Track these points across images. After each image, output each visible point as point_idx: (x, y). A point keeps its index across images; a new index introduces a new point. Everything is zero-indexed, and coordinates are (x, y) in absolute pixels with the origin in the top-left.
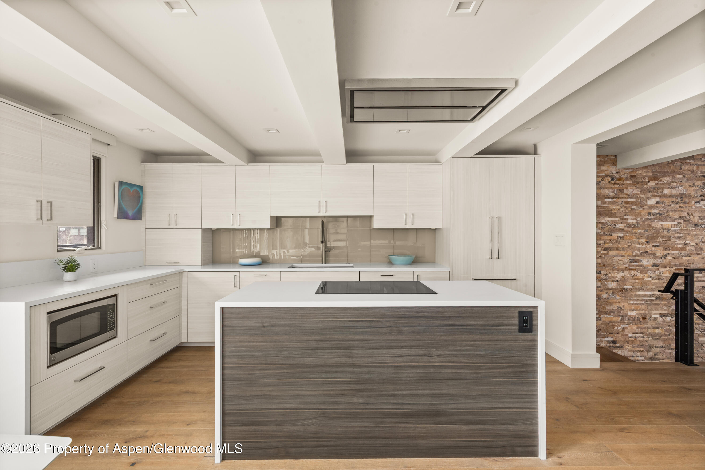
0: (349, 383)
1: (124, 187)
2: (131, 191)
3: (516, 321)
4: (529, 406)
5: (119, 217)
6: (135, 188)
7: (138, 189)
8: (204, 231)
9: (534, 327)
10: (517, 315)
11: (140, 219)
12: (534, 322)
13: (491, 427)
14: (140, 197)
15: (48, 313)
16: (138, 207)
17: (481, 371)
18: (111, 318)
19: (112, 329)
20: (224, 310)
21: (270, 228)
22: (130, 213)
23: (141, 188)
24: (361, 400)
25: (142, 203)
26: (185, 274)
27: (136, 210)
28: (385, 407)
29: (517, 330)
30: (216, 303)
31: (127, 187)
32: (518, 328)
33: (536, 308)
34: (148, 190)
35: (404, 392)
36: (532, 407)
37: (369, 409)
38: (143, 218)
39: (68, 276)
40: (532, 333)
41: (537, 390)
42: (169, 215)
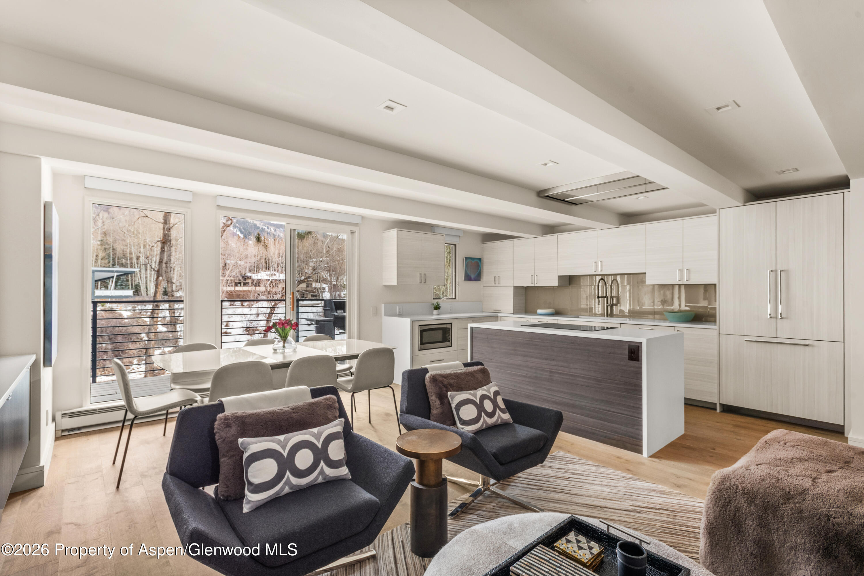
0: (525, 377)
1: (468, 260)
2: (473, 262)
3: (627, 352)
4: (636, 415)
5: (465, 280)
6: (476, 260)
7: (478, 261)
8: (516, 288)
9: (640, 358)
10: (627, 347)
11: (480, 280)
12: (640, 354)
13: (609, 424)
14: (479, 266)
15: (419, 326)
16: (478, 272)
17: (602, 384)
18: (448, 335)
19: (449, 341)
20: (473, 328)
21: (557, 285)
22: (473, 277)
23: (480, 260)
24: (532, 388)
25: (480, 270)
26: (499, 317)
27: (476, 274)
28: (544, 395)
29: (627, 358)
30: (469, 324)
31: (470, 260)
32: (627, 357)
33: (641, 343)
34: (485, 261)
35: (555, 389)
36: (638, 417)
37: (536, 395)
38: (481, 280)
39: (435, 312)
40: (639, 362)
41: (642, 405)
42: (495, 277)
